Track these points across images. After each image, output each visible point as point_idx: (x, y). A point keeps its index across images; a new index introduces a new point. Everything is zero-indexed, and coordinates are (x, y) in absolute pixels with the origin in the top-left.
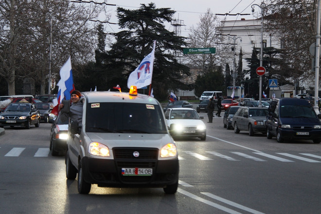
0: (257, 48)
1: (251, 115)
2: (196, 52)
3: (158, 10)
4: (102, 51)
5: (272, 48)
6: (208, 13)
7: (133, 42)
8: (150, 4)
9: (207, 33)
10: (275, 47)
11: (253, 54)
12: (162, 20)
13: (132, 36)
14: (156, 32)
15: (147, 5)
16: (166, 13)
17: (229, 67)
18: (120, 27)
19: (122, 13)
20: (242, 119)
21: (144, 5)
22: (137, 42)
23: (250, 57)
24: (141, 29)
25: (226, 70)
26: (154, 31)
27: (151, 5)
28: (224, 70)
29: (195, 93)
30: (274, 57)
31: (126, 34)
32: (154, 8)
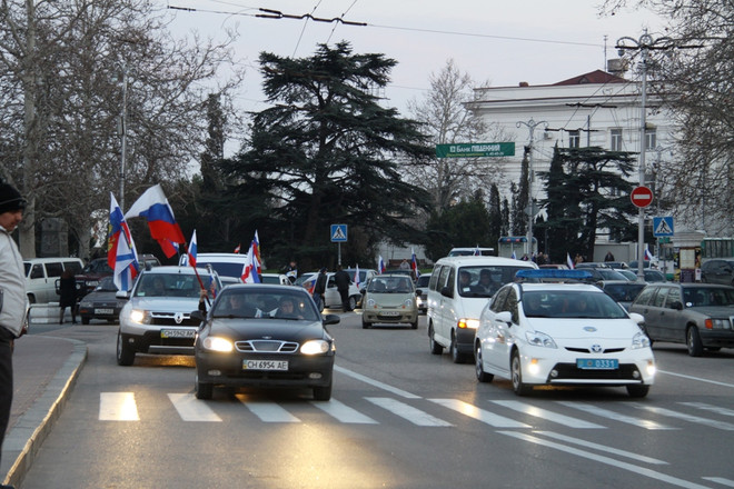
0: (563, 150)
1: (689, 304)
2: (465, 153)
3: (357, 58)
4: (217, 154)
5: (598, 149)
6: (449, 69)
7: (297, 133)
8: (339, 45)
9: (447, 116)
10: (604, 148)
11: (552, 163)
12: (364, 80)
13: (296, 120)
14: (352, 109)
15: (333, 47)
16: (375, 66)
17: (498, 193)
18: (266, 97)
19: (273, 66)
20: (663, 313)
21: (325, 46)
22: (306, 134)
23: (548, 170)
24: (315, 102)
25: (492, 199)
26: (349, 106)
27: (342, 46)
28: (487, 199)
29: (426, 253)
30: (604, 169)
31: (282, 113)
32: (348, 53)
